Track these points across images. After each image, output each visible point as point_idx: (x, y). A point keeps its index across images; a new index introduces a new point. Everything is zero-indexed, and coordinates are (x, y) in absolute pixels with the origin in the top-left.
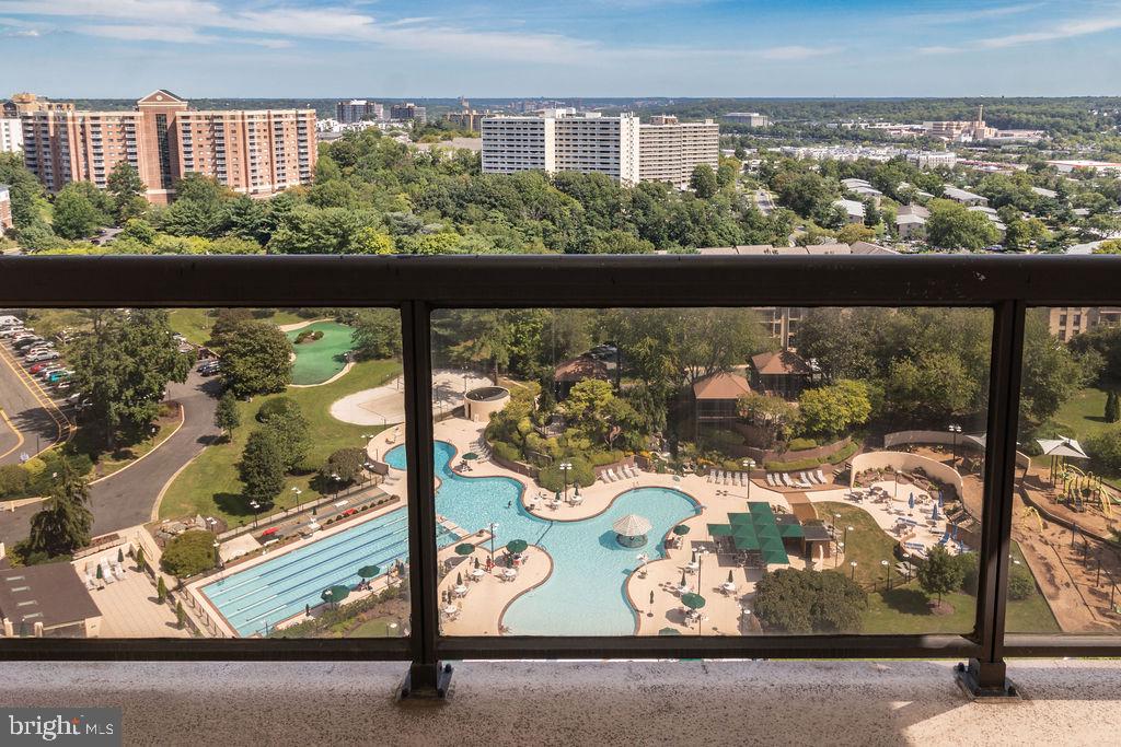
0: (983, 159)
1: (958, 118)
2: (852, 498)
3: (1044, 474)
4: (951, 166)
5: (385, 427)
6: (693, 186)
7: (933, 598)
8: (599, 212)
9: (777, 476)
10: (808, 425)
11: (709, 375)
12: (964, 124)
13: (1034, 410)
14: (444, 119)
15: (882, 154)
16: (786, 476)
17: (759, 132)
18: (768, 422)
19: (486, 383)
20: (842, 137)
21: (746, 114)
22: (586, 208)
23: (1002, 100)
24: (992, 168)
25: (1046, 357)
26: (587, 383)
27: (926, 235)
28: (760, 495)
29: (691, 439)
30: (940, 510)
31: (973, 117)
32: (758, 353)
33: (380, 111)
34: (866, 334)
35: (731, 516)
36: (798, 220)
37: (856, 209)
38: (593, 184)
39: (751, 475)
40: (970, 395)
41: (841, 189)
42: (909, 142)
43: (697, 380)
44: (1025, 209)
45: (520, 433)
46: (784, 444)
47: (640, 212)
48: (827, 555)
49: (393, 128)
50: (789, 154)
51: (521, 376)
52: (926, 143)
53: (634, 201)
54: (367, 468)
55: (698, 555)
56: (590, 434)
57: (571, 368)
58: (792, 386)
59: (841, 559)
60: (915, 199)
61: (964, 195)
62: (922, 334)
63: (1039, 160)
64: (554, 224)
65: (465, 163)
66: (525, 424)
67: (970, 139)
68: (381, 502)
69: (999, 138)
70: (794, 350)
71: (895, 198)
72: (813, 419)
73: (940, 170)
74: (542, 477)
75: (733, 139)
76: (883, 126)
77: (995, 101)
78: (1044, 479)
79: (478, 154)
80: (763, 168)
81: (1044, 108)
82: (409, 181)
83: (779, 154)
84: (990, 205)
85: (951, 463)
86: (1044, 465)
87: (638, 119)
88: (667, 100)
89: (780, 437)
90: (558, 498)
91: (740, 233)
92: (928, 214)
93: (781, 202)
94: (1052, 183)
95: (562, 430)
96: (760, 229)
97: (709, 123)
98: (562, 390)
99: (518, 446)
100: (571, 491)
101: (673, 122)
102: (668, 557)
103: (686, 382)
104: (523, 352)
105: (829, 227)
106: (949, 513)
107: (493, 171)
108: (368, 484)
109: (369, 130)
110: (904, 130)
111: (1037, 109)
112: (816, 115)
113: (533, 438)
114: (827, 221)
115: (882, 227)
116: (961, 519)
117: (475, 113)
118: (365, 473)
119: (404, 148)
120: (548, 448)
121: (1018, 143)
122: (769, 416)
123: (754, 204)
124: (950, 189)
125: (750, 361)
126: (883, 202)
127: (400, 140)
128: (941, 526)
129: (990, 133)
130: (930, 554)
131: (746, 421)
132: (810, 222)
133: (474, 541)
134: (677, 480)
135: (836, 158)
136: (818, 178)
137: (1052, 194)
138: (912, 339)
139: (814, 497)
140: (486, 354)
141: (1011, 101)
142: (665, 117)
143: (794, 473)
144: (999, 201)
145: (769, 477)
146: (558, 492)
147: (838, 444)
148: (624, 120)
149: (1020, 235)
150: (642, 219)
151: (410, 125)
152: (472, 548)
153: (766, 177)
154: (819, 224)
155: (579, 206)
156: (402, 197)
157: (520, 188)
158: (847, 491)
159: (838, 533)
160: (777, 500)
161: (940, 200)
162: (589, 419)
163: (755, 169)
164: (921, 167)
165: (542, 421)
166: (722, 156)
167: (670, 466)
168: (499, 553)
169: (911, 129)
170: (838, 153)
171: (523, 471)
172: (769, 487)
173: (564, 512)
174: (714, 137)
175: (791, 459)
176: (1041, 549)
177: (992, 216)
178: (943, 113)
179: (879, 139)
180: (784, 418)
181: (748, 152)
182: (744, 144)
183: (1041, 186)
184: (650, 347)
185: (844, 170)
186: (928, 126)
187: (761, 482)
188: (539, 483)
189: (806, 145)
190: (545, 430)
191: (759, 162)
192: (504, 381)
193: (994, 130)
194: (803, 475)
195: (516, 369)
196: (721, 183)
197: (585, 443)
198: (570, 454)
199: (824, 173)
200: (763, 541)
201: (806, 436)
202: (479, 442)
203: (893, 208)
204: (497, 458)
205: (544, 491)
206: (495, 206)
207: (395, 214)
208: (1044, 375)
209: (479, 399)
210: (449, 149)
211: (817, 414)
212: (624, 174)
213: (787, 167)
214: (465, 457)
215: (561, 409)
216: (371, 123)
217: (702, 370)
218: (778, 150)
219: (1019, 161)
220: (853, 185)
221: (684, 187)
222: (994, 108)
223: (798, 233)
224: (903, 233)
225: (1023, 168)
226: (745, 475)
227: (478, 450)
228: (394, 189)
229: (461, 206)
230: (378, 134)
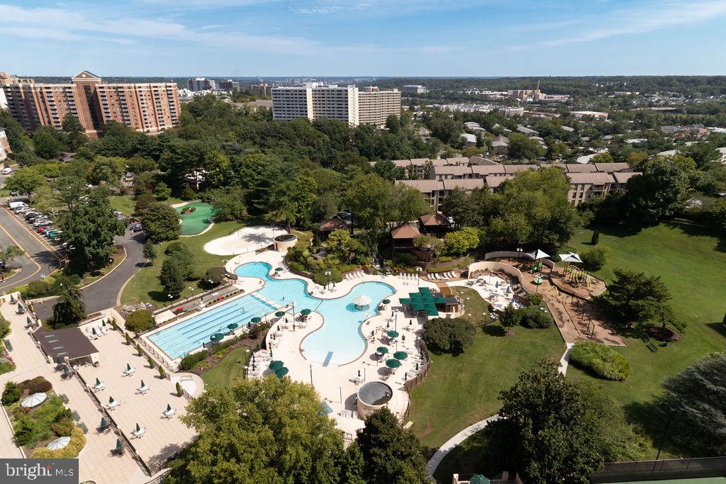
0: (538, 111)
1: (526, 88)
2: (469, 284)
3: (561, 270)
4: (521, 115)
5: (234, 256)
6: (387, 127)
7: (506, 329)
8: (338, 141)
9: (432, 275)
10: (448, 250)
11: (399, 226)
12: (529, 91)
13: (558, 240)
14: (249, 90)
15: (486, 109)
16: (437, 274)
17: (422, 96)
18: (429, 249)
19: (284, 232)
20: (465, 99)
21: (415, 86)
22: (331, 139)
23: (550, 78)
24: (542, 116)
25: (567, 214)
26: (337, 232)
27: (507, 152)
28: (424, 284)
29: (390, 258)
30: (510, 289)
31: (534, 88)
32: (424, 215)
33: (213, 84)
34: (478, 204)
35: (411, 294)
36: (442, 144)
37: (472, 138)
38: (334, 126)
39: (420, 274)
40: (528, 234)
41: (464, 128)
42: (500, 102)
43: (393, 229)
44: (557, 138)
45: (304, 258)
46: (436, 260)
47: (360, 141)
48: (456, 311)
49: (221, 94)
50: (437, 109)
51: (301, 228)
52: (510, 102)
53: (356, 135)
54: (227, 276)
55: (395, 314)
56: (339, 257)
57: (328, 225)
58: (440, 231)
59: (463, 312)
60: (502, 133)
61: (527, 130)
62: (506, 204)
63: (566, 111)
64: (314, 148)
65: (264, 114)
66: (306, 253)
67: (531, 100)
68: (235, 293)
69: (547, 99)
70: (440, 213)
71: (492, 133)
72: (451, 247)
73: (516, 116)
74: (316, 278)
75: (408, 100)
76: (487, 92)
77: (545, 78)
78: (560, 273)
79: (271, 109)
80: (423, 116)
81: (571, 82)
82: (234, 125)
83: (432, 109)
84: (540, 136)
85: (517, 266)
86: (560, 266)
87: (357, 88)
88: (372, 78)
89: (435, 256)
90: (325, 288)
91: (412, 152)
92: (508, 141)
93: (432, 135)
94: (572, 124)
95: (325, 255)
96: (423, 150)
97: (396, 91)
98: (324, 235)
99: (303, 264)
100: (331, 285)
101: (376, 90)
102: (380, 314)
103: (387, 230)
104: (302, 217)
105: (457, 148)
106: (514, 290)
107: (280, 119)
108: (228, 284)
109: (208, 95)
110: (498, 95)
111: (568, 83)
112: (452, 87)
113: (310, 260)
114: (457, 145)
115: (485, 148)
116: (520, 292)
117: (266, 85)
118: (226, 279)
119: (228, 106)
120: (319, 264)
121: (556, 102)
122: (429, 246)
123: (419, 136)
124: (521, 128)
125: (420, 219)
126: (486, 135)
127: (226, 101)
128: (511, 296)
129: (542, 96)
130: (506, 309)
131: (417, 249)
132: (448, 146)
133: (284, 310)
134: (383, 278)
135: (462, 110)
136: (453, 122)
137: (572, 130)
138: (501, 207)
139: (450, 284)
140: (283, 218)
141: (554, 79)
142: (371, 87)
143: (441, 273)
144: (545, 133)
145: (429, 275)
146: (325, 286)
147: (462, 259)
148: (350, 89)
149: (554, 151)
150: (361, 145)
151: (231, 92)
152: (284, 313)
153: (426, 121)
154: (453, 147)
155: (327, 138)
156: (230, 133)
157: (295, 128)
158: (466, 281)
159: (462, 300)
160: (432, 286)
161: (515, 134)
162: (339, 250)
163: (419, 117)
164: (506, 115)
165: (315, 251)
166: (402, 109)
167: (380, 271)
168: (297, 316)
169: (502, 95)
170: (463, 108)
171: (306, 276)
172: (428, 280)
173: (328, 295)
174: (398, 99)
175: (439, 267)
176: (557, 305)
177: (540, 140)
178: (518, 85)
179: (484, 100)
180: (436, 247)
181: (416, 107)
182: (414, 103)
183: (567, 125)
184: (369, 213)
185: (467, 117)
186: (510, 92)
187: (425, 278)
188: (315, 281)
189: (446, 104)
190: (317, 256)
191: (422, 113)
192: (294, 231)
193: (545, 95)
194: (445, 274)
195: (299, 226)
196: (402, 125)
197: (337, 261)
198: (329, 267)
199: (456, 118)
200: (426, 306)
201: (446, 255)
202: (283, 262)
203: (491, 138)
204: (293, 270)
205: (318, 285)
206: (281, 138)
207: (228, 143)
208: (565, 223)
209: (281, 241)
210: (255, 106)
211: (453, 245)
212: (350, 120)
213: (437, 116)
214: (277, 269)
215: (324, 245)
216: (209, 91)
217: (395, 224)
218: (432, 106)
219: (556, 112)
220: (472, 125)
221: (382, 127)
222: (545, 82)
223: (442, 152)
224: (495, 151)
225: (558, 116)
226: (417, 275)
227: (282, 266)
228: (226, 129)
229: (263, 138)
230: (214, 97)
